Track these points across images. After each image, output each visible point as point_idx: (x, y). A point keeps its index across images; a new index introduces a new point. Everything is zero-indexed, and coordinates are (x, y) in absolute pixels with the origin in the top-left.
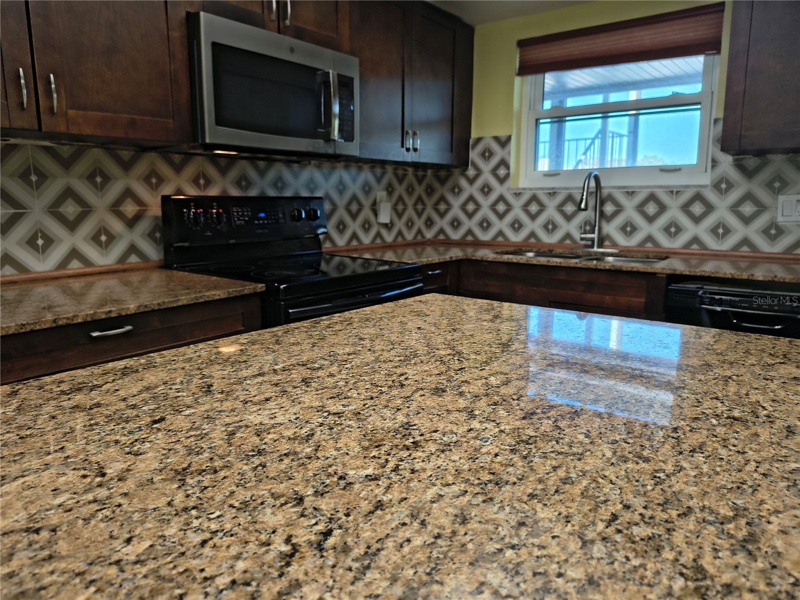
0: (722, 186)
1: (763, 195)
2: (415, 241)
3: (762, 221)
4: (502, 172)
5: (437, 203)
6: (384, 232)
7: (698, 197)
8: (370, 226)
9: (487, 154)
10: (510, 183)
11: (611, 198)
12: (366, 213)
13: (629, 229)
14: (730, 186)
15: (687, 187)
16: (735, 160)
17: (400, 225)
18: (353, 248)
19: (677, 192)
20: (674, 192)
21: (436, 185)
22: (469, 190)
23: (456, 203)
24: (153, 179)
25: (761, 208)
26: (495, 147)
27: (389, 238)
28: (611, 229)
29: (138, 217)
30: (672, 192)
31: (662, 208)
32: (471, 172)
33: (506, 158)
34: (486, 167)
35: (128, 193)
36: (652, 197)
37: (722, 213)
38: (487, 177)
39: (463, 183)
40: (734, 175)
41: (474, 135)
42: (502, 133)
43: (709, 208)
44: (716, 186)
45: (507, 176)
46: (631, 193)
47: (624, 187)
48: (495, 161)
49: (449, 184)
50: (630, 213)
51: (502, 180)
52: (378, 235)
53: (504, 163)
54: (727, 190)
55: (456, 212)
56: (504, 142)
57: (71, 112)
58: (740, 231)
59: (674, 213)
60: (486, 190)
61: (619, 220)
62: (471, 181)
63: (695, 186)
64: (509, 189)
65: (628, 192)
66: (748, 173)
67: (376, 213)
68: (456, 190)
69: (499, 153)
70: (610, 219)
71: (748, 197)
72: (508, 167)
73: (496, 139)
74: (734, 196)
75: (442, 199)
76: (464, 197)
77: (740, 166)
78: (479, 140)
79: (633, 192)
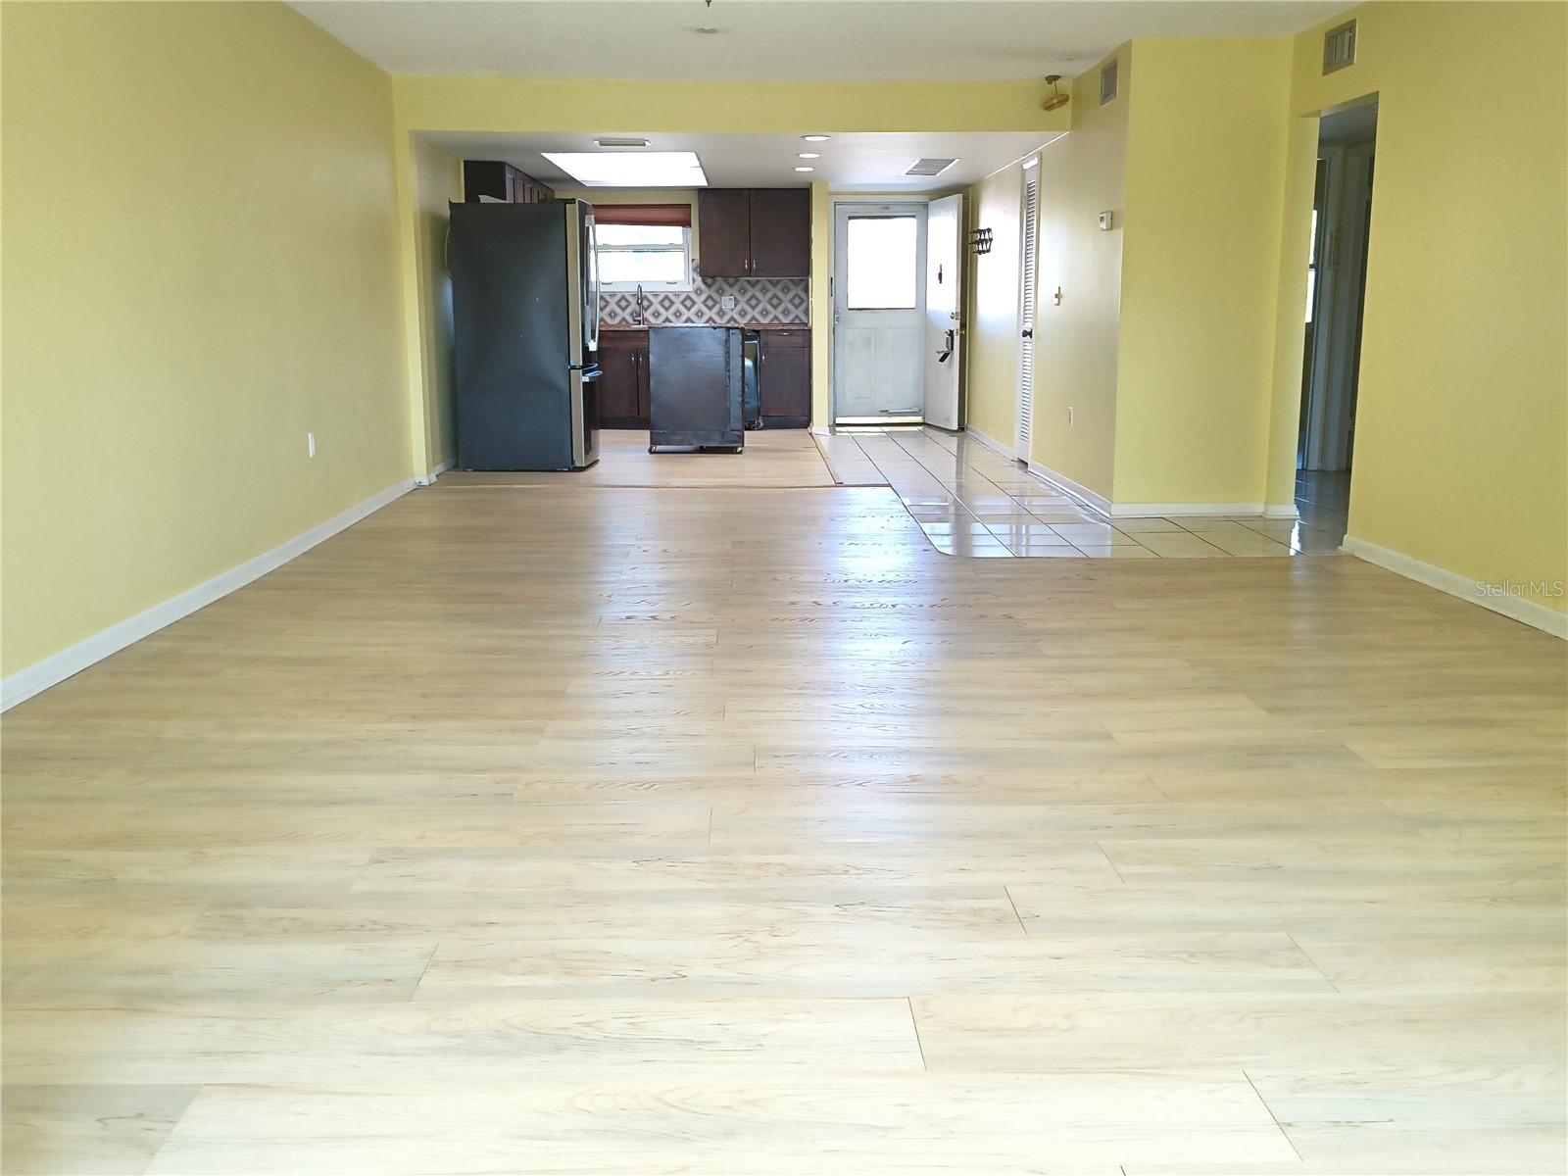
0: (698, 292)
1: (715, 296)
3: (716, 309)
7: (688, 297)
14: (701, 292)
15: (682, 292)
16: (703, 280)
20: (677, 295)
25: (716, 302)
28: (648, 314)
30: (675, 294)
36: (666, 297)
37: (699, 306)
40: (703, 287)
43: (693, 303)
44: (696, 292)
47: (652, 292)
50: (657, 306)
54: (700, 294)
58: (707, 314)
59: (678, 306)
61: (651, 310)
63: (686, 292)
65: (654, 295)
66: (709, 286)
70: (646, 309)
71: (710, 297)
74: (704, 297)
77: (704, 282)
79: (657, 295)
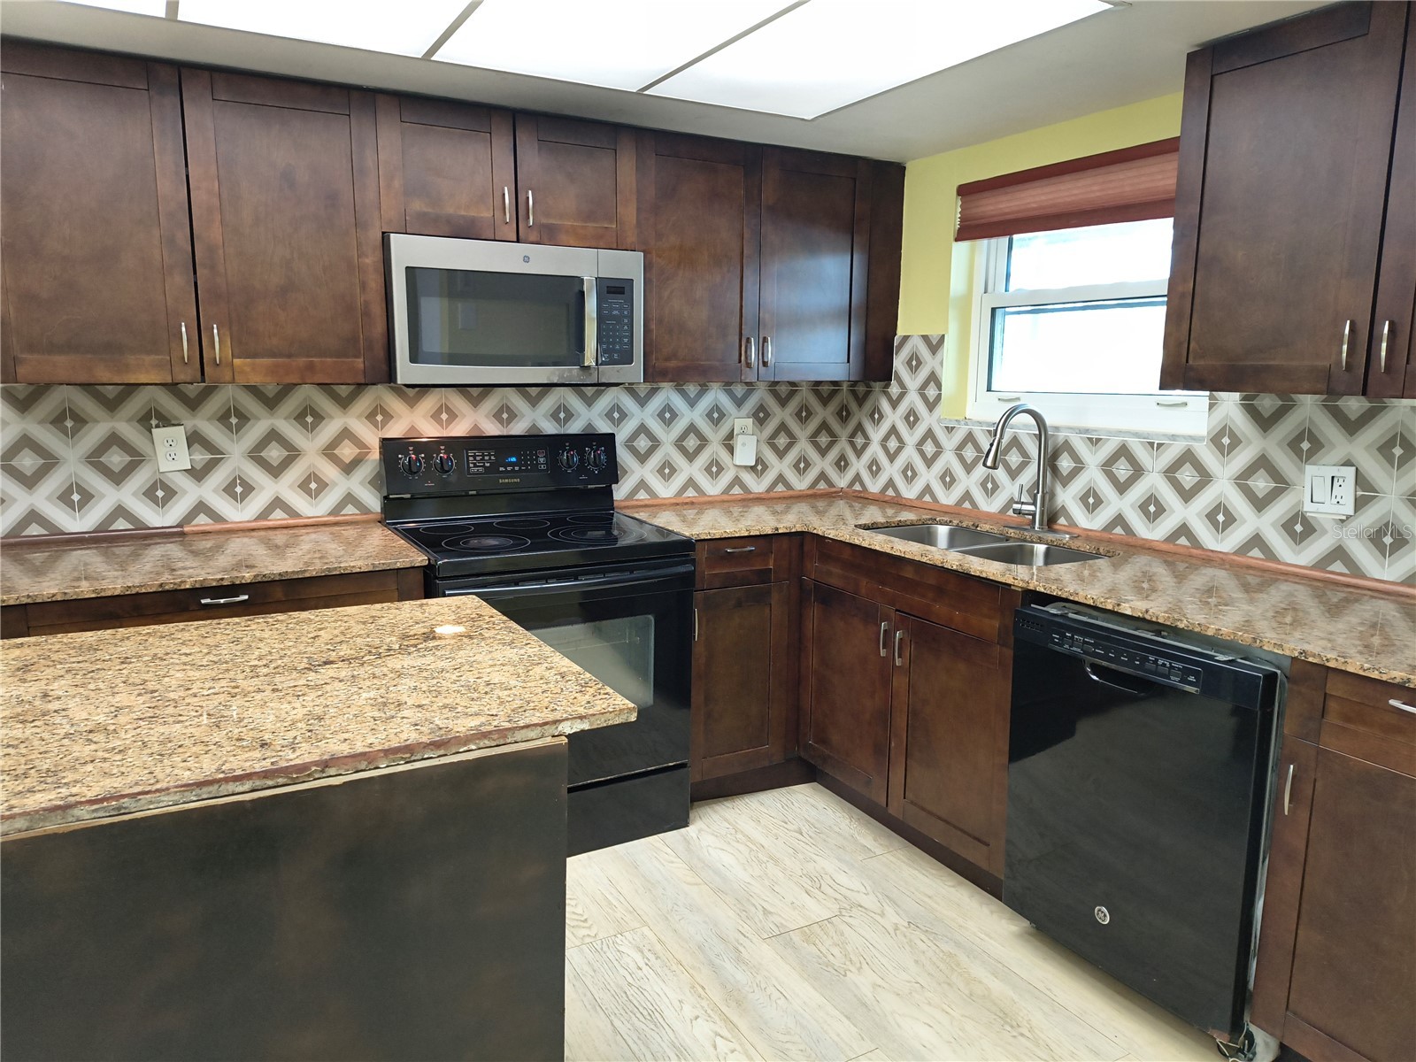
0: (1223, 440)
1: (1283, 461)
2: (810, 492)
3: (1280, 509)
4: (931, 392)
5: (853, 435)
6: (748, 478)
7: (1188, 457)
8: (720, 469)
9: (914, 363)
10: (940, 410)
11: (1067, 447)
12: (715, 449)
13: (1092, 501)
14: (1236, 442)
15: (1174, 437)
16: (1243, 399)
17: (778, 466)
18: (688, 500)
19: (1160, 445)
20: (1155, 445)
21: (853, 406)
22: (893, 417)
23: (876, 434)
24: (378, 415)
25: (1282, 485)
26: (924, 352)
27: (758, 486)
28: (1067, 497)
29: (356, 462)
30: (1151, 444)
31: (1138, 471)
32: (894, 389)
33: (938, 372)
34: (913, 383)
35: (346, 434)
36: (1123, 452)
37: (1223, 488)
38: (913, 399)
39: (885, 405)
40: (1243, 424)
41: (901, 332)
42: (934, 333)
43: (1205, 478)
44: (1215, 440)
45: (939, 397)
46: (1095, 442)
47: (1087, 431)
48: (923, 374)
49: (868, 406)
50: (1093, 475)
51: (931, 405)
52: (737, 481)
53: (934, 379)
54: (1232, 447)
55: (875, 449)
56: (935, 345)
57: (237, 361)
58: (1249, 522)
59: (1153, 481)
60: (912, 418)
61: (1078, 486)
62: (894, 404)
63: (1186, 438)
64: (939, 421)
65: (1090, 439)
66: (1265, 423)
67: (731, 450)
68: (876, 416)
69: (929, 363)
70: (1066, 481)
71: (1263, 463)
72: (939, 386)
73: (925, 338)
74: (1243, 458)
75: (860, 428)
76: (885, 427)
77: (1251, 410)
78: (906, 338)
79: (1098, 440)
